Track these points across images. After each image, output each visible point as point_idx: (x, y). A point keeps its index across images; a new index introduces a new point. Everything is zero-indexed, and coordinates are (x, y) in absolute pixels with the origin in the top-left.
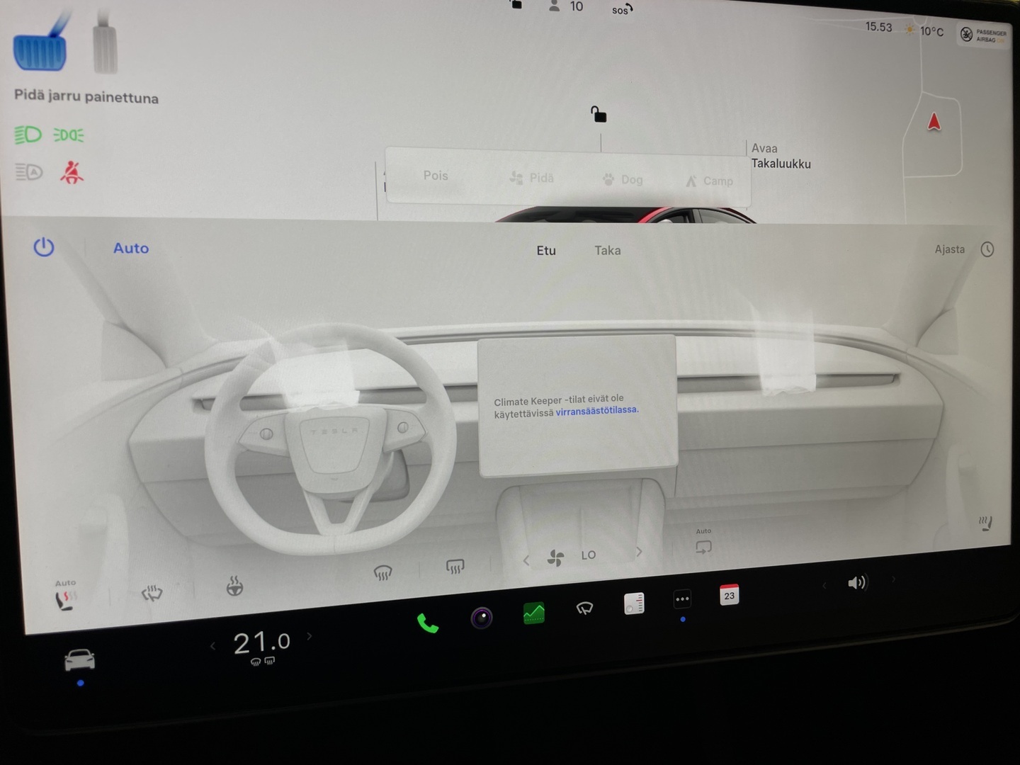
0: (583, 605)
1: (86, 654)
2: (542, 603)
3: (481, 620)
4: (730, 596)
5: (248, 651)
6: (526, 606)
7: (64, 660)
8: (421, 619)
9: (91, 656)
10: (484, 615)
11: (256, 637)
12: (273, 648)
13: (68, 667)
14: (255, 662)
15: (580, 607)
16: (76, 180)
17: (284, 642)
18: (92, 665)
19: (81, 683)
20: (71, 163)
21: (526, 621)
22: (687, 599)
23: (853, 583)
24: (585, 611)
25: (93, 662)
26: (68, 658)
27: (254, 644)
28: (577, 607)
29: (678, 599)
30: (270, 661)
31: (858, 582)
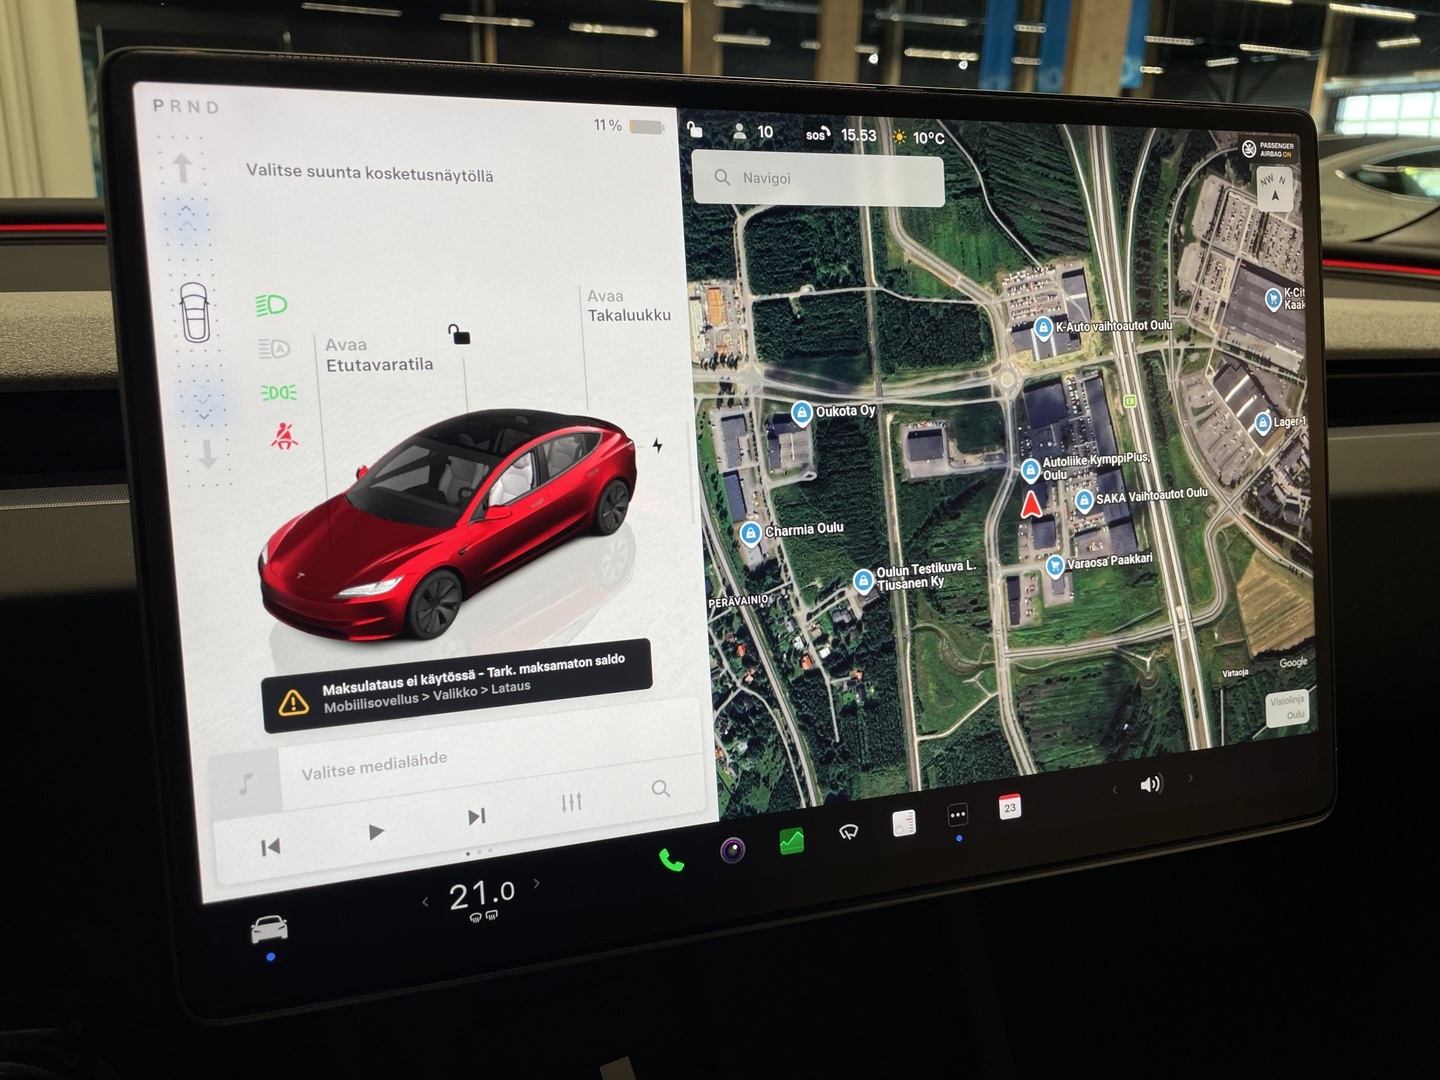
0: (847, 829)
1: (276, 920)
2: (801, 829)
3: (732, 853)
4: (1011, 808)
5: (466, 906)
6: (783, 833)
7: (250, 930)
8: (664, 855)
9: (283, 923)
10: (735, 847)
11: (475, 888)
12: (496, 900)
13: (256, 939)
14: (475, 918)
15: (843, 831)
16: (289, 444)
17: (508, 893)
18: (284, 934)
19: (271, 957)
20: (283, 426)
21: (784, 851)
22: (963, 814)
23: (1146, 785)
24: (849, 836)
25: (285, 929)
26: (255, 927)
27: (473, 897)
28: (840, 831)
29: (953, 815)
30: (492, 915)
31: (1152, 784)
